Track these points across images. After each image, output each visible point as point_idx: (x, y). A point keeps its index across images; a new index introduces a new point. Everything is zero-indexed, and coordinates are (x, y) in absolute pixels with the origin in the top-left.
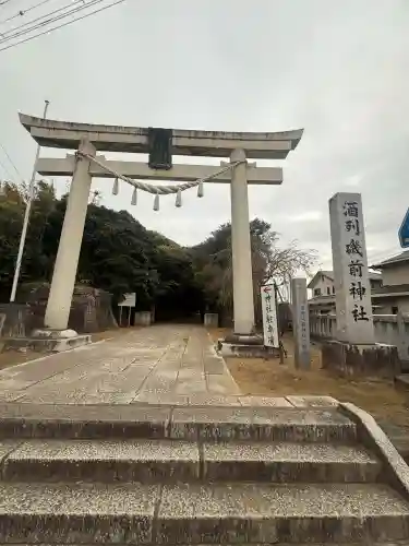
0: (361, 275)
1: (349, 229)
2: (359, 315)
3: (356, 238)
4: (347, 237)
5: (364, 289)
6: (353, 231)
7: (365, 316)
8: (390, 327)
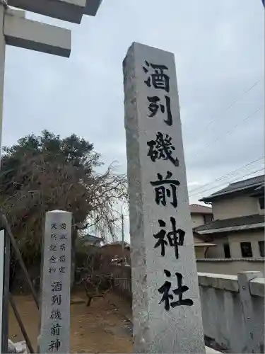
0: (175, 204)
1: (154, 113)
2: (173, 295)
3: (165, 130)
4: (151, 127)
5: (182, 233)
6: (161, 116)
7: (185, 296)
8: (228, 300)
